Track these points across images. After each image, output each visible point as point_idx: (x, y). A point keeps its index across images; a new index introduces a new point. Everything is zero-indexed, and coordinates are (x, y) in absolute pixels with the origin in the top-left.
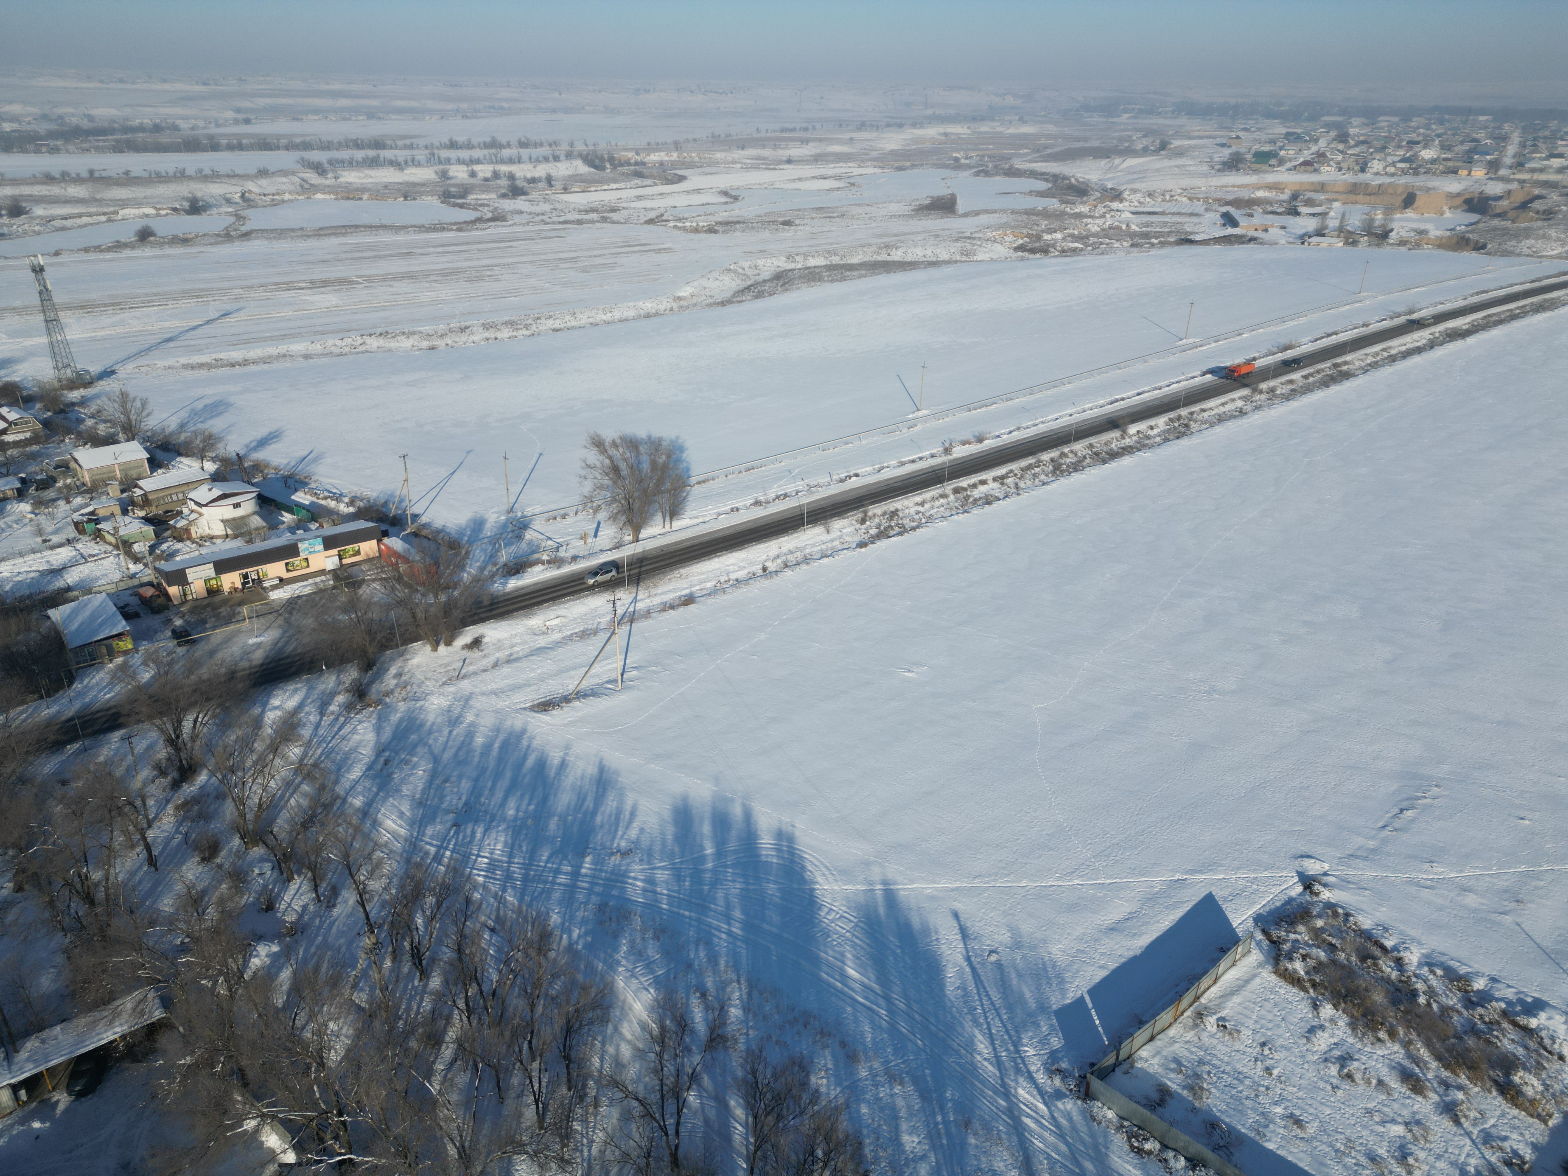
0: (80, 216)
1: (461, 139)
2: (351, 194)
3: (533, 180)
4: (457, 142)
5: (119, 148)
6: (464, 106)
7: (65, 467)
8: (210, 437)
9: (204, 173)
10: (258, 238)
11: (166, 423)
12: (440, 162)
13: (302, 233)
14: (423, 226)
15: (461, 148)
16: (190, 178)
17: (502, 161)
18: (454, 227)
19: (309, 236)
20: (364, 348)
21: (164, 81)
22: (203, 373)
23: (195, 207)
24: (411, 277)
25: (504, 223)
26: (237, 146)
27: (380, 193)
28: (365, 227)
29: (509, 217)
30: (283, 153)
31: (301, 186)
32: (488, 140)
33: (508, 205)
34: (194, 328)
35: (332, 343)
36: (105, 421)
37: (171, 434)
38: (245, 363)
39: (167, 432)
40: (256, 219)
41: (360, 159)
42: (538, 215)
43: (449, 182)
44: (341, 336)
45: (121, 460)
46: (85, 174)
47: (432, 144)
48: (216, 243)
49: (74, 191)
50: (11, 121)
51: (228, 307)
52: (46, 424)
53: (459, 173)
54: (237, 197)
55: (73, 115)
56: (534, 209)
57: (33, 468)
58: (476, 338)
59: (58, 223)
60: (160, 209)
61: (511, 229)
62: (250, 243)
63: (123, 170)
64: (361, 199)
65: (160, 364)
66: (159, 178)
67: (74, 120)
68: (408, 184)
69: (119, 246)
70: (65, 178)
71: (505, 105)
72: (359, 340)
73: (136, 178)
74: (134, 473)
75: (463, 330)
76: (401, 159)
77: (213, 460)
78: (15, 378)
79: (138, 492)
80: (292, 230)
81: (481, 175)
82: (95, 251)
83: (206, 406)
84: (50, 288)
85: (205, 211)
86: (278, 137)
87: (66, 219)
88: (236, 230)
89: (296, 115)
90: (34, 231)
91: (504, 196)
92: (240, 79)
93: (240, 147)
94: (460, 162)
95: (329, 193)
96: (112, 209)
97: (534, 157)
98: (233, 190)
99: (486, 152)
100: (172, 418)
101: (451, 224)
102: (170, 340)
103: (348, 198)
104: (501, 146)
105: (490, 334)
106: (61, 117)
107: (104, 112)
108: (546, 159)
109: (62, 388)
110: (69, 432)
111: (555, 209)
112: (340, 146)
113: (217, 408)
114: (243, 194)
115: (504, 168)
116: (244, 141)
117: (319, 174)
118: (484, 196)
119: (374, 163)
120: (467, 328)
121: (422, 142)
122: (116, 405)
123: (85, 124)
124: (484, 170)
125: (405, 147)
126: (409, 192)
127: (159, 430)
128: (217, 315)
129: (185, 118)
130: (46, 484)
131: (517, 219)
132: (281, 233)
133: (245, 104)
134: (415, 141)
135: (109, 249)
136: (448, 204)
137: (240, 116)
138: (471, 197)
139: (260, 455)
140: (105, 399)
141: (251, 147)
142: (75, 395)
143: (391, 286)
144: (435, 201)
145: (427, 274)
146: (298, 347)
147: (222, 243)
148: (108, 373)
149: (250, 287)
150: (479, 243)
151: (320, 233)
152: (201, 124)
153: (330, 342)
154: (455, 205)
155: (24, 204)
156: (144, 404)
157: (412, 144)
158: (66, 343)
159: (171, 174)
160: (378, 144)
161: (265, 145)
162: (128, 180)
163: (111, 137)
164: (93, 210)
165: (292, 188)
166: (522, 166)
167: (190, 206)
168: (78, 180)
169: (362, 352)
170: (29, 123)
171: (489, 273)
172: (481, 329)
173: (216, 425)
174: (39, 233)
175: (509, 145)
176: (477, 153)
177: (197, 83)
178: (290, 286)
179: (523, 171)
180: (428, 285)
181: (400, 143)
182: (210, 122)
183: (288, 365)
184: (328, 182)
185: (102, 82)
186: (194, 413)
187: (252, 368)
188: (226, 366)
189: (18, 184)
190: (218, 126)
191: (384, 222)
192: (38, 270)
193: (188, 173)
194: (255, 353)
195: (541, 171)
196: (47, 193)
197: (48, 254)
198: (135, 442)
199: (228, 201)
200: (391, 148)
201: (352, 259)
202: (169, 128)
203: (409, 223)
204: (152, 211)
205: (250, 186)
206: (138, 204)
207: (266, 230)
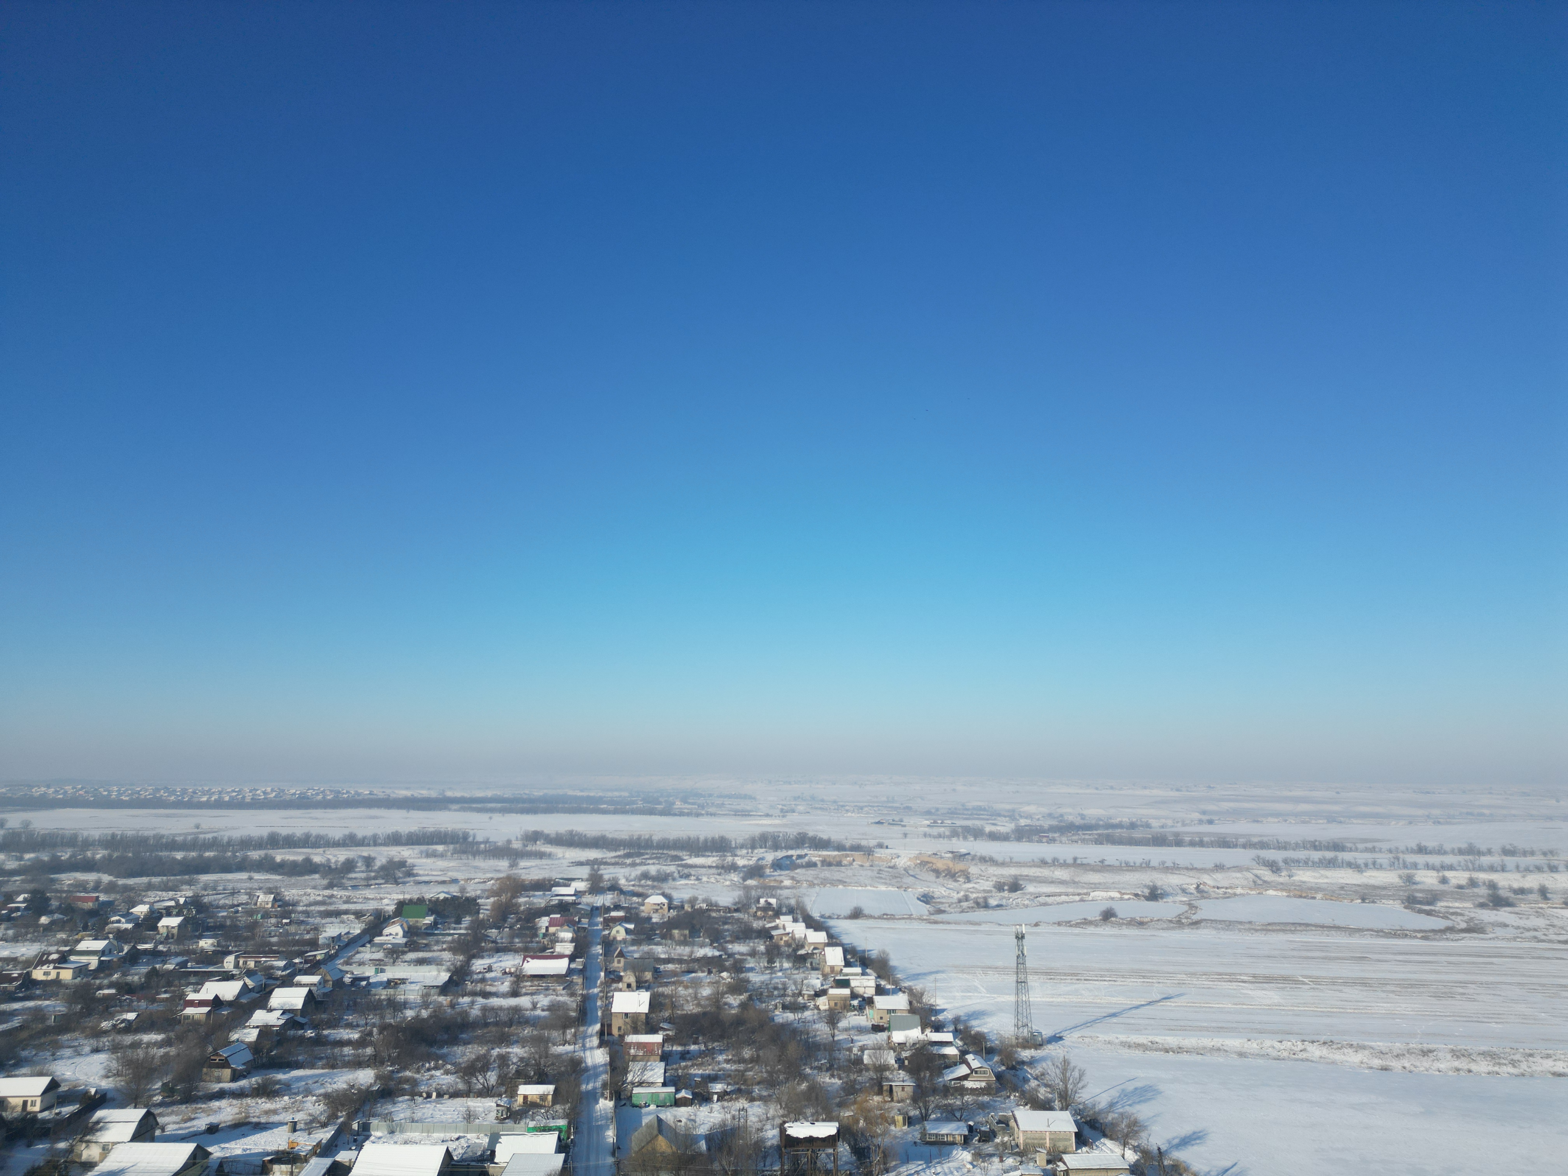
0: (1060, 895)
1: (1430, 844)
2: (1304, 892)
3: (1522, 891)
4: (1426, 848)
5: (1099, 841)
6: (1436, 812)
7: (1005, 1123)
8: (1135, 1123)
9: (1166, 865)
10: (1207, 927)
11: (1097, 1099)
12: (1405, 866)
13: (1250, 926)
14: (1382, 931)
15: (1430, 853)
16: (1154, 868)
17: (1481, 869)
18: (1419, 935)
19: (1257, 930)
20: (1304, 1055)
21: (1145, 788)
22: (1138, 1053)
23: (1154, 895)
24: (1364, 984)
25: (1481, 936)
26: (1199, 843)
27: (1337, 893)
28: (1316, 926)
29: (1489, 929)
30: (1240, 851)
31: (1254, 882)
32: (1464, 846)
33: (1487, 916)
34: (1137, 1007)
35: (1270, 1044)
36: (1046, 1085)
37: (1101, 1112)
38: (1179, 1050)
39: (1097, 1109)
40: (1207, 910)
41: (1317, 860)
42: (1529, 930)
43: (1415, 887)
44: (1280, 1037)
45: (1053, 1128)
46: (1070, 861)
47: (1397, 848)
48: (1168, 929)
49: (1060, 874)
50: (1026, 818)
51: (1171, 991)
52: (999, 1076)
53: (1428, 879)
54: (1192, 888)
55: (1071, 814)
56: (1522, 923)
57: (981, 1119)
58: (1442, 1066)
59: (1042, 899)
60: (1124, 894)
61: (1492, 944)
62: (1199, 931)
63: (1100, 859)
64: (1314, 898)
65: (1102, 1037)
66: (1128, 867)
67: (1070, 818)
68: (1367, 886)
69: (1086, 923)
70: (1055, 863)
71: (1486, 811)
72: (1300, 1046)
73: (1109, 866)
74: (1061, 1145)
75: (1425, 1053)
76: (1361, 862)
77: (1135, 1149)
78: (984, 1029)
79: (1062, 1167)
80: (1241, 923)
81: (1454, 882)
82: (1066, 925)
83: (1136, 1089)
84: (1025, 953)
85: (1162, 898)
86: (1237, 837)
87: (1049, 896)
88: (1187, 918)
89: (1256, 818)
90: (1024, 905)
91: (1482, 906)
92: (1210, 787)
93: (1201, 844)
94: (1428, 867)
95: (1282, 890)
96: (1085, 891)
97: (1522, 866)
98: (1190, 881)
99: (1461, 858)
100: (1103, 1095)
101: (1415, 931)
102: (1114, 1015)
103: (1301, 897)
104: (1480, 853)
105: (1462, 1064)
106: (1062, 816)
107: (1094, 812)
108: (1539, 869)
109: (1017, 1045)
110: (1015, 1089)
111: (1553, 926)
112: (1297, 847)
113: (1146, 1093)
114: (1198, 886)
115: (1482, 876)
116: (1206, 839)
117: (1273, 872)
118: (1457, 905)
119: (1331, 864)
120: (1431, 1051)
121: (1385, 846)
122: (1058, 1071)
123: (1078, 821)
124: (1458, 877)
125: (1367, 850)
126: (1367, 895)
127: (1090, 1105)
128: (1159, 997)
129: (1157, 818)
130: (987, 1137)
131: (1500, 932)
132: (1229, 925)
133: (1211, 807)
134: (1377, 844)
135: (1077, 925)
136: (1413, 909)
137: (1205, 818)
138: (1440, 905)
139: (1181, 1155)
140: (1050, 1063)
141: (1212, 844)
142: (1026, 1054)
143: (1341, 991)
144: (1398, 906)
145: (1383, 983)
146: (1234, 1043)
147: (1173, 928)
148: (1056, 1039)
149: (1193, 974)
150: (1450, 955)
151: (1269, 928)
152: (1169, 822)
153: (1268, 1043)
154: (1420, 911)
155: (1021, 882)
156: (1082, 1075)
157: (1374, 848)
158: (1028, 1004)
159: (1138, 864)
160: (1337, 847)
161: (1224, 843)
162: (1102, 867)
163: (1095, 832)
164: (1071, 890)
165: (1245, 883)
166: (1505, 875)
167: (1150, 893)
168: (1064, 865)
169: (1302, 1060)
170: (1038, 819)
171: (1461, 990)
172: (1449, 1056)
173: (1142, 1111)
174: (1027, 906)
175: (1489, 852)
176: (1449, 859)
177: (1172, 789)
178: (1232, 978)
179: (1506, 881)
180: (1383, 995)
181: (1361, 846)
182: (1178, 822)
183: (1221, 1060)
184: (1281, 880)
185: (1097, 789)
186: (1124, 1094)
187: (1185, 1057)
188: (1161, 1050)
189: (1021, 866)
190: (1184, 825)
191: (1338, 923)
192: (1020, 937)
193: (1152, 864)
194: (1190, 1041)
195: (1532, 881)
196: (1040, 874)
197: (1030, 925)
198: (1068, 1112)
199: (1184, 891)
200: (1351, 850)
201: (1300, 957)
202: (1142, 826)
203: (1366, 927)
204: (1117, 895)
205: (1206, 879)
206: (1106, 887)
207: (1215, 921)
